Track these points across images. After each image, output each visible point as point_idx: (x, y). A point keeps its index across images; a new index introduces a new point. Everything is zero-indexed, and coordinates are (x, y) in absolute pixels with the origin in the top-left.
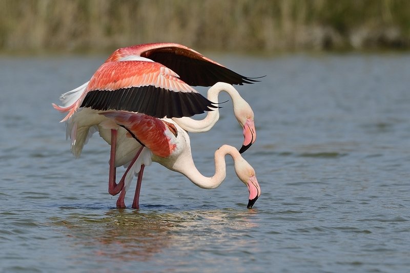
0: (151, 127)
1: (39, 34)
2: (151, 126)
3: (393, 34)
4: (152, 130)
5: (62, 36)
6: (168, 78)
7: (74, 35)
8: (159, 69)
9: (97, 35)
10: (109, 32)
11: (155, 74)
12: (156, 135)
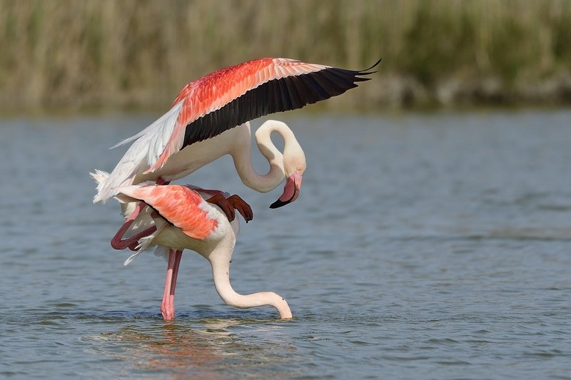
0: (180, 201)
1: (36, 87)
2: (180, 198)
3: (492, 85)
4: (181, 204)
5: (66, 91)
6: (288, 65)
7: (81, 89)
8: (271, 62)
9: (110, 89)
10: (125, 85)
11: (270, 67)
12: (187, 210)
